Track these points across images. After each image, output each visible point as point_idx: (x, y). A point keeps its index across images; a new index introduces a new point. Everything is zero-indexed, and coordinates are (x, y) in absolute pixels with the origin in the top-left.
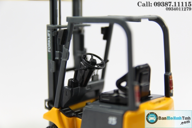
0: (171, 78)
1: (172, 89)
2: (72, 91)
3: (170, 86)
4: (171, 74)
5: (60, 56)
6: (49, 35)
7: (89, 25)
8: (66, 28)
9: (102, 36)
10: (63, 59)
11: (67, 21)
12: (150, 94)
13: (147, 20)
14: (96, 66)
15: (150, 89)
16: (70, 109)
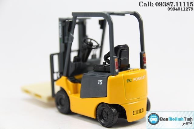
0: (144, 55)
1: (145, 63)
2: (76, 65)
3: (144, 61)
4: (145, 53)
5: (68, 40)
6: (60, 25)
7: (90, 18)
8: (71, 20)
9: (99, 26)
10: (70, 42)
11: (72, 15)
12: (129, 67)
13: (129, 14)
14: (93, 47)
15: (130, 63)
16: (74, 78)
